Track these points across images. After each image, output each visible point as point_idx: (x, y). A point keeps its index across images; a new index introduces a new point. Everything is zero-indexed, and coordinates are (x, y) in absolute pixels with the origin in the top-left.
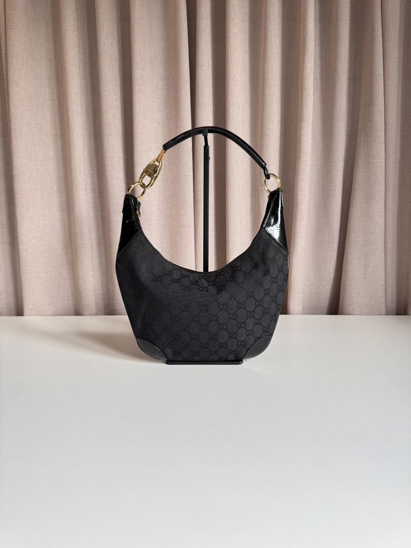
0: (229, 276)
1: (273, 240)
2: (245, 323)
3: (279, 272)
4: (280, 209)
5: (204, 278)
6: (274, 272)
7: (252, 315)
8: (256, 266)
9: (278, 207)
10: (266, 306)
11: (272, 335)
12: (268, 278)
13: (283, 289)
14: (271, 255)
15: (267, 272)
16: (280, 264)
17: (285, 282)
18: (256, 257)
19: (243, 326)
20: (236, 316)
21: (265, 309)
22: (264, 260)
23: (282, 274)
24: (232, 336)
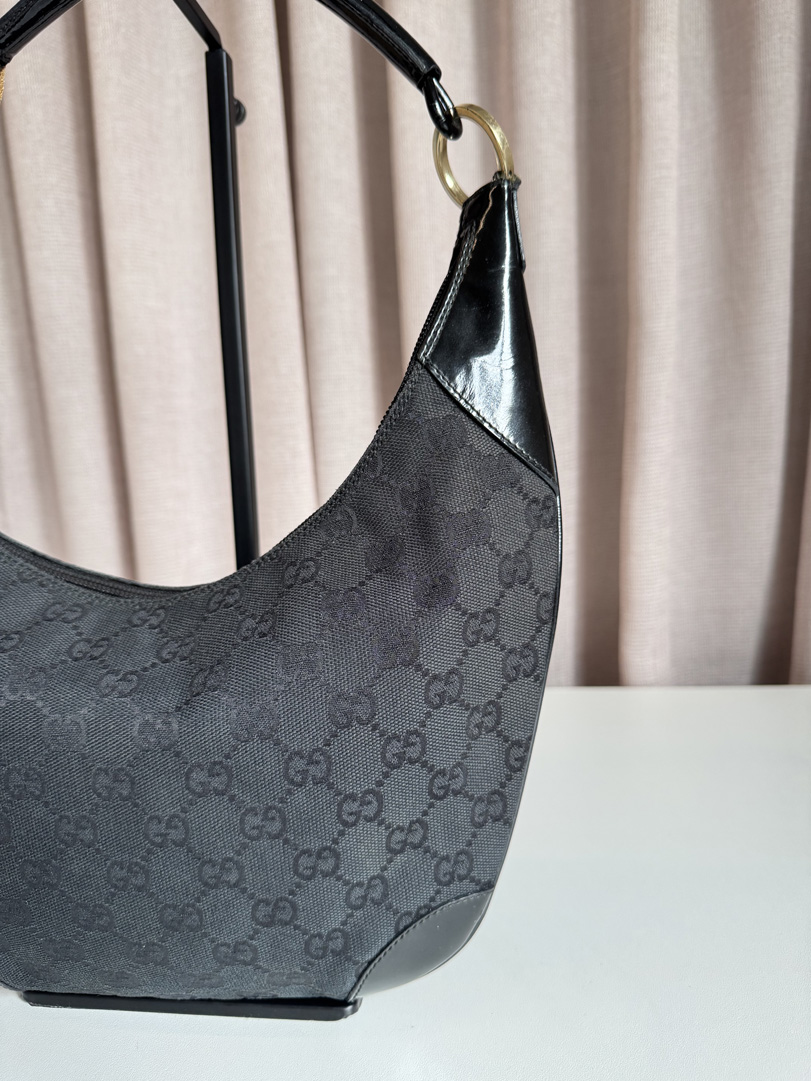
0: (259, 613)
1: (470, 425)
2: (337, 855)
3: (509, 586)
4: (507, 266)
5: (154, 621)
6: (476, 583)
7: (370, 811)
8: (386, 561)
9: (500, 258)
10: (442, 760)
11: (489, 886)
12: (449, 621)
13: (535, 666)
14: (458, 500)
15: (438, 591)
16: (510, 544)
17: (546, 629)
18: (395, 513)
19: (327, 865)
20: (284, 821)
21: (442, 773)
22: (425, 527)
23: (530, 594)
24: (272, 916)
